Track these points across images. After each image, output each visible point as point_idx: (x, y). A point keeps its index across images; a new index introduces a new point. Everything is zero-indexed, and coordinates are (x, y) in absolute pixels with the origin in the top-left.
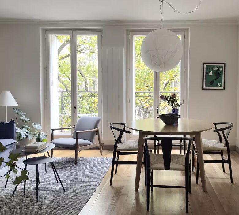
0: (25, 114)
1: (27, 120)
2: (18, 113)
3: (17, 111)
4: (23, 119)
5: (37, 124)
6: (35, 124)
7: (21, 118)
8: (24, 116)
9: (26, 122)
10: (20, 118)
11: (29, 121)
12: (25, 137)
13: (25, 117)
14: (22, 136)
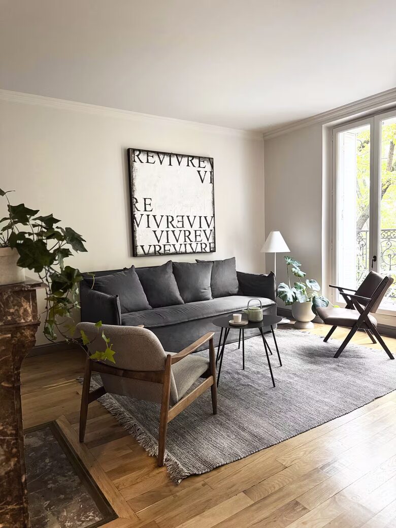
0: (300, 265)
1: (301, 273)
2: (289, 264)
3: (289, 261)
4: (296, 271)
5: (314, 282)
6: (310, 282)
7: (294, 269)
8: (298, 268)
9: (299, 276)
10: (292, 270)
11: (304, 275)
12: (291, 300)
13: (299, 270)
14: (288, 299)
